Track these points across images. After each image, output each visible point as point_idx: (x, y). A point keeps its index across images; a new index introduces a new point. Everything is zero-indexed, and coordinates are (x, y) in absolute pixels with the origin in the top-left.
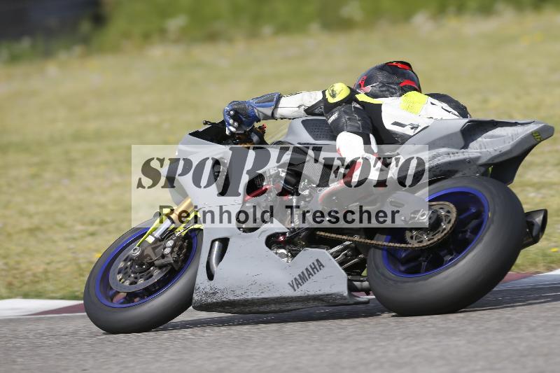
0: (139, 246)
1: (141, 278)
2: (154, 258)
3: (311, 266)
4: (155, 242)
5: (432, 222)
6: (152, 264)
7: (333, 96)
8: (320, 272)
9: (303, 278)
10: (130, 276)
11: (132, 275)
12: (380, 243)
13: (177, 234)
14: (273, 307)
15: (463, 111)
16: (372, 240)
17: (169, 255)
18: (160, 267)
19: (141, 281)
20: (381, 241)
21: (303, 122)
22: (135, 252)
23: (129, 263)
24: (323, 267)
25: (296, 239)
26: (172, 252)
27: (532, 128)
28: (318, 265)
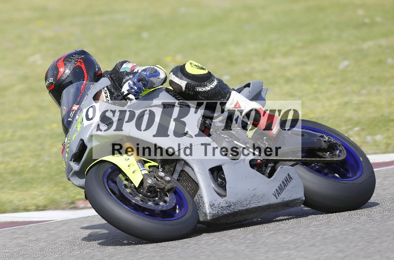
3: (285, 179)
8: (291, 183)
9: (281, 189)
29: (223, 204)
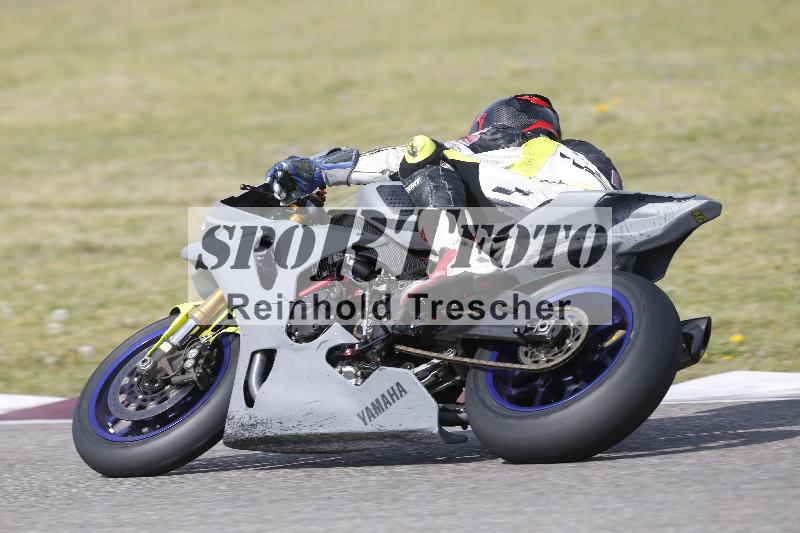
0: (150, 356)
1: (153, 400)
2: (171, 374)
3: (388, 391)
4: (172, 352)
5: (555, 336)
6: (168, 382)
7: (414, 154)
8: (401, 400)
9: (377, 408)
10: (136, 398)
11: (140, 397)
12: (484, 363)
13: (203, 341)
14: (335, 446)
15: (605, 166)
16: (472, 358)
17: (192, 370)
18: (180, 386)
19: (152, 405)
20: (485, 360)
21: (380, 189)
22: (144, 365)
23: (136, 379)
24: (406, 393)
25: (369, 354)
26: (195, 366)
27: (692, 205)
28: (399, 391)
29: (246, 420)
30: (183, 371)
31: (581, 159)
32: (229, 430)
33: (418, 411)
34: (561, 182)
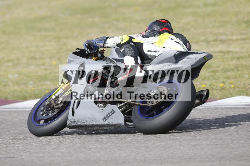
0: (49, 100)
2: (54, 105)
3: (110, 112)
4: (55, 98)
7: (122, 41)
8: (114, 115)
9: (107, 117)
14: (97, 128)
17: (60, 104)
21: (116, 50)
22: (47, 102)
27: (204, 55)
28: (113, 112)
29: (72, 120)
30: (58, 104)
31: (178, 40)
32: (68, 123)
33: (118, 118)
34: (169, 48)
